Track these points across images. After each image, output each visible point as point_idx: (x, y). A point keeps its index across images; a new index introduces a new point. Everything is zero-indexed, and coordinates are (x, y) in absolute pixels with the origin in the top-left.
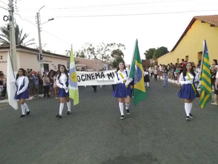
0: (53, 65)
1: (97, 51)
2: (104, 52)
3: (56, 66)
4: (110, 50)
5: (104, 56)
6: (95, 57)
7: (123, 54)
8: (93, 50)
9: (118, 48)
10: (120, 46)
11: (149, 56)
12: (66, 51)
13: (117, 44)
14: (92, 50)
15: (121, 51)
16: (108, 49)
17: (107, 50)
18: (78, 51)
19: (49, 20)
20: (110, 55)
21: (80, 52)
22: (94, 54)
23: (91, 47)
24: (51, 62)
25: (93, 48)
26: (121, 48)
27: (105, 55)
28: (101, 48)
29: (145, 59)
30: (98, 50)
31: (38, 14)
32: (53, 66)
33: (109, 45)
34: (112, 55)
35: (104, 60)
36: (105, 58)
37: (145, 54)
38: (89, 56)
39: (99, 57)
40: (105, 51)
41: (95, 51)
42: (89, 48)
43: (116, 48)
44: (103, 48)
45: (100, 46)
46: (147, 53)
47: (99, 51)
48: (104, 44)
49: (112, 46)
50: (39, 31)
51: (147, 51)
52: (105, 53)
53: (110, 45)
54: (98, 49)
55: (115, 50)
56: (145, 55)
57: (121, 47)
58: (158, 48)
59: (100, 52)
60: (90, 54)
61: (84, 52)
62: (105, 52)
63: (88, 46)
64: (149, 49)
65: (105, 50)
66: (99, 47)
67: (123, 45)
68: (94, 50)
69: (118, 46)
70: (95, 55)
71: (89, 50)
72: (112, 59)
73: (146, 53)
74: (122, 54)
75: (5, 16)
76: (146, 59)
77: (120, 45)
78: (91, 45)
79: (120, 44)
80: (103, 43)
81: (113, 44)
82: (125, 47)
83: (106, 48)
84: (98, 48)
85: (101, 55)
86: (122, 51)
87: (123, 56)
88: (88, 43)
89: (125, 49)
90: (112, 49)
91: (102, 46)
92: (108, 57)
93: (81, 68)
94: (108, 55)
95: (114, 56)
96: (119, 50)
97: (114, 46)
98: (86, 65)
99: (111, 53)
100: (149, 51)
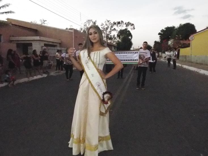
2: (109, 32)
4: (116, 29)
5: (109, 36)
7: (132, 35)
9: (126, 28)
10: (128, 25)
11: (165, 36)
13: (124, 23)
15: (129, 31)
16: (115, 29)
20: (116, 36)
26: (129, 28)
27: (111, 36)
28: (106, 26)
29: (159, 41)
33: (115, 23)
34: (118, 36)
35: (109, 41)
36: (111, 39)
37: (159, 34)
43: (124, 27)
44: (108, 27)
45: (105, 24)
46: (162, 33)
48: (110, 22)
49: (119, 25)
51: (162, 31)
53: (117, 24)
55: (122, 29)
56: (159, 36)
63: (91, 24)
64: (165, 28)
65: (111, 29)
66: (103, 25)
67: (133, 25)
69: (125, 25)
74: (130, 34)
76: (161, 41)
77: (128, 24)
78: (95, 23)
80: (108, 21)
81: (121, 23)
82: (135, 27)
83: (112, 27)
84: (102, 27)
87: (132, 37)
88: (91, 20)
89: (134, 28)
90: (119, 28)
91: (107, 25)
92: (114, 38)
93: (44, 44)
94: (114, 36)
95: (121, 37)
96: (127, 30)
97: (121, 24)
98: (60, 40)
99: (118, 33)
100: (166, 31)
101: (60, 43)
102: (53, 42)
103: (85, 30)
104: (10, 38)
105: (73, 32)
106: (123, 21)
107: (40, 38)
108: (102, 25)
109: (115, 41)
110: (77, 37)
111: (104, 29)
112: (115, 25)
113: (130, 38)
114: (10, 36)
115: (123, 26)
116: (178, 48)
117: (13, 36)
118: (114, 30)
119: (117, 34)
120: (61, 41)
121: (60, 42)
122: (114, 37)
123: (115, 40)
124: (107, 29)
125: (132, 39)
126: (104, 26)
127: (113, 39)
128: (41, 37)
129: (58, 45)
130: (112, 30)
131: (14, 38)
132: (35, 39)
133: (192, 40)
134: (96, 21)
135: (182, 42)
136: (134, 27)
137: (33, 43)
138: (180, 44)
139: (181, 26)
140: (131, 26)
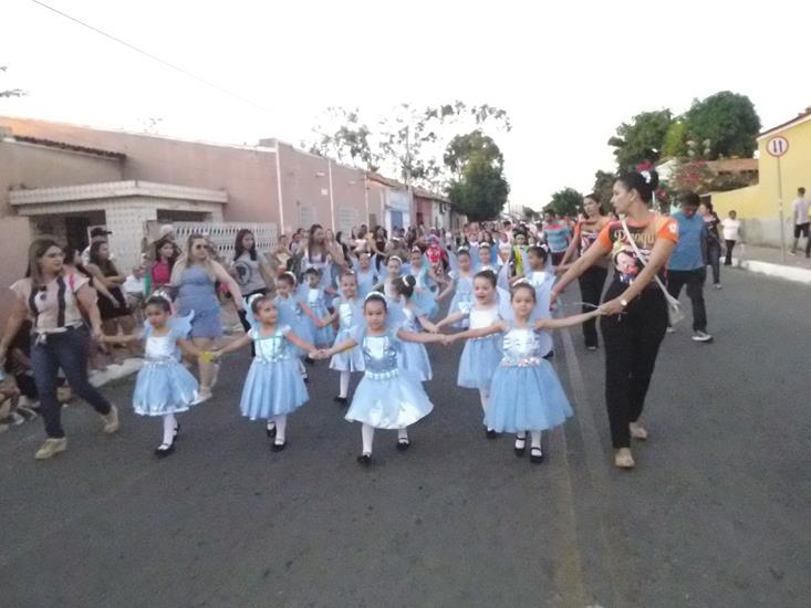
1: (383, 145)
5: (414, 164)
7: (501, 156)
8: (363, 141)
9: (477, 128)
10: (484, 118)
11: (635, 151)
13: (469, 108)
14: (356, 140)
15: (488, 140)
16: (432, 134)
17: (427, 139)
20: (440, 163)
22: (366, 157)
23: (354, 128)
25: (364, 133)
27: (419, 162)
28: (401, 126)
29: (615, 172)
30: (387, 140)
33: (434, 114)
34: (450, 161)
36: (419, 173)
37: (613, 142)
39: (390, 169)
40: (419, 141)
41: (373, 142)
42: (345, 130)
46: (623, 138)
47: (391, 142)
48: (410, 108)
49: (448, 117)
51: (625, 129)
52: (416, 152)
53: (440, 114)
54: (383, 134)
55: (462, 135)
56: (616, 148)
57: (490, 118)
58: (696, 100)
59: (391, 146)
62: (419, 146)
63: (344, 122)
64: (637, 118)
65: (417, 135)
67: (503, 112)
68: (368, 138)
69: (474, 116)
70: (373, 163)
71: (343, 140)
73: (618, 137)
74: (494, 152)
77: (483, 113)
78: (353, 118)
79: (484, 107)
80: (406, 106)
81: (455, 110)
82: (511, 122)
83: (421, 125)
84: (385, 128)
85: (399, 161)
86: (496, 142)
87: (501, 161)
88: (340, 108)
89: (509, 128)
91: (401, 121)
92: (431, 172)
93: (155, 212)
94: (432, 162)
95: (460, 163)
96: (483, 136)
97: (456, 114)
98: (222, 189)
99: (448, 150)
100: (638, 128)
101: (224, 205)
102: (194, 202)
103: (318, 147)
104: (12, 194)
105: (277, 156)
106: (464, 103)
107: (137, 186)
108: (381, 123)
109: (438, 182)
110: (292, 174)
111: (392, 136)
112: (432, 118)
113: (495, 164)
114: (11, 189)
116: (702, 191)
117: (23, 187)
118: (431, 139)
119: (445, 155)
120: (229, 197)
121: (224, 200)
122: (430, 168)
123: (436, 179)
124: (403, 136)
125: (502, 168)
127: (427, 172)
128: (141, 184)
129: (217, 212)
130: (424, 139)
131: (27, 193)
132: (119, 193)
133: (778, 152)
134: (357, 111)
135: (712, 166)
136: (508, 124)
137: (107, 213)
138: (709, 174)
139: (699, 104)
140: (496, 117)
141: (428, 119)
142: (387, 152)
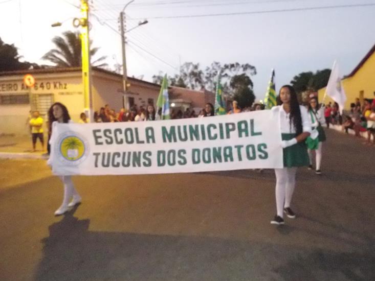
0: (140, 99)
1: (207, 78)
2: (218, 79)
3: (144, 102)
4: (229, 75)
6: (203, 87)
8: (199, 76)
9: (243, 73)
10: (247, 69)
12: (154, 77)
13: (241, 65)
14: (196, 76)
15: (248, 77)
16: (226, 74)
17: (224, 76)
18: (173, 76)
19: (141, 24)
20: (228, 84)
21: (177, 80)
22: (200, 82)
23: (195, 71)
24: (138, 94)
25: (200, 73)
26: (248, 73)
28: (214, 71)
30: (208, 76)
31: (122, 14)
32: (141, 101)
33: (226, 67)
34: (232, 85)
36: (221, 88)
37: (292, 82)
38: (193, 86)
40: (221, 77)
42: (193, 72)
43: (240, 72)
44: (217, 72)
45: (211, 68)
46: (296, 81)
48: (218, 65)
49: (233, 69)
50: (124, 42)
51: (296, 78)
53: (229, 67)
54: (208, 74)
55: (237, 75)
57: (249, 70)
59: (212, 79)
60: (194, 83)
61: (183, 79)
63: (191, 68)
64: (300, 74)
65: (220, 75)
66: (209, 70)
67: (253, 68)
68: (202, 75)
69: (243, 68)
70: (203, 85)
71: (192, 76)
72: (233, 91)
73: (294, 80)
74: (250, 83)
75: (75, 19)
77: (246, 67)
78: (196, 67)
79: (247, 65)
80: (217, 63)
81: (235, 66)
83: (222, 72)
84: (208, 72)
85: (212, 84)
86: (251, 78)
87: (252, 85)
88: (192, 63)
89: (255, 73)
90: (232, 73)
91: (215, 69)
94: (225, 85)
95: (236, 85)
96: (246, 76)
97: (236, 68)
99: (231, 80)
100: (301, 78)
103: (182, 78)
106: (239, 63)
108: (207, 70)
111: (210, 75)
113: (249, 86)
115: (239, 70)
118: (226, 76)
119: (231, 82)
122: (225, 87)
124: (215, 75)
125: (252, 88)
126: (211, 71)
134: (198, 64)
139: (319, 72)
140: (251, 69)
141: (225, 69)
142: (208, 80)
